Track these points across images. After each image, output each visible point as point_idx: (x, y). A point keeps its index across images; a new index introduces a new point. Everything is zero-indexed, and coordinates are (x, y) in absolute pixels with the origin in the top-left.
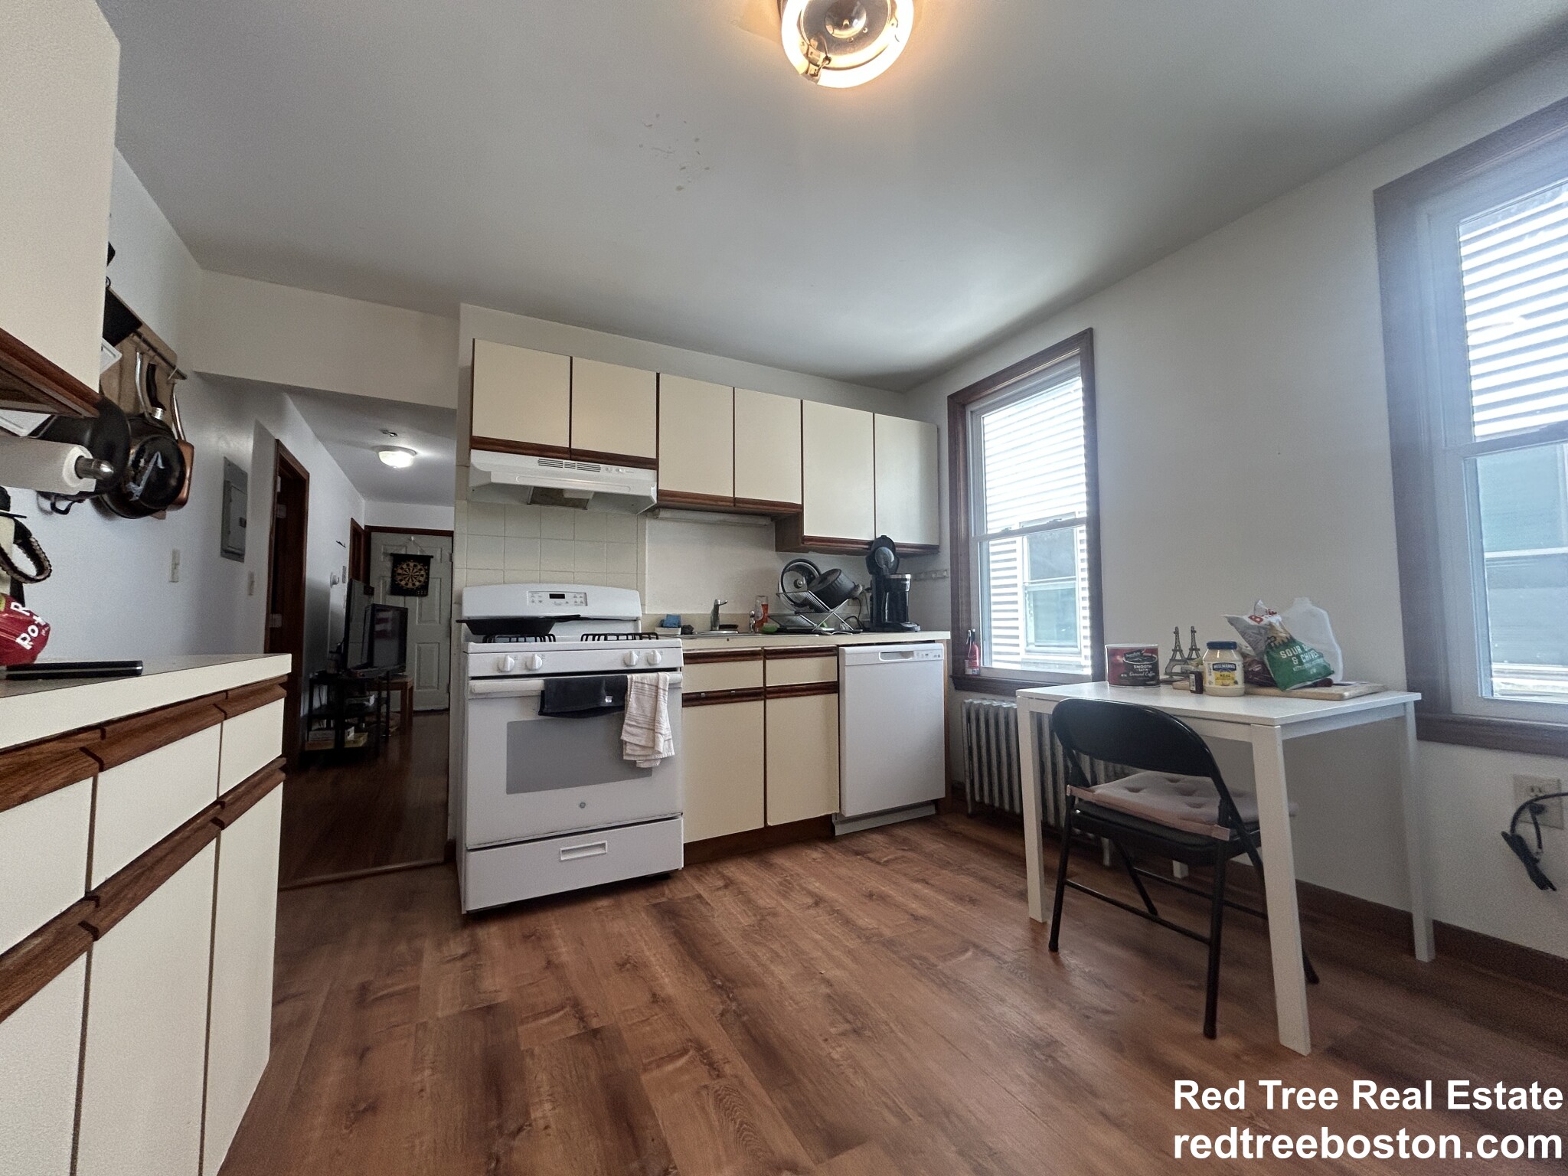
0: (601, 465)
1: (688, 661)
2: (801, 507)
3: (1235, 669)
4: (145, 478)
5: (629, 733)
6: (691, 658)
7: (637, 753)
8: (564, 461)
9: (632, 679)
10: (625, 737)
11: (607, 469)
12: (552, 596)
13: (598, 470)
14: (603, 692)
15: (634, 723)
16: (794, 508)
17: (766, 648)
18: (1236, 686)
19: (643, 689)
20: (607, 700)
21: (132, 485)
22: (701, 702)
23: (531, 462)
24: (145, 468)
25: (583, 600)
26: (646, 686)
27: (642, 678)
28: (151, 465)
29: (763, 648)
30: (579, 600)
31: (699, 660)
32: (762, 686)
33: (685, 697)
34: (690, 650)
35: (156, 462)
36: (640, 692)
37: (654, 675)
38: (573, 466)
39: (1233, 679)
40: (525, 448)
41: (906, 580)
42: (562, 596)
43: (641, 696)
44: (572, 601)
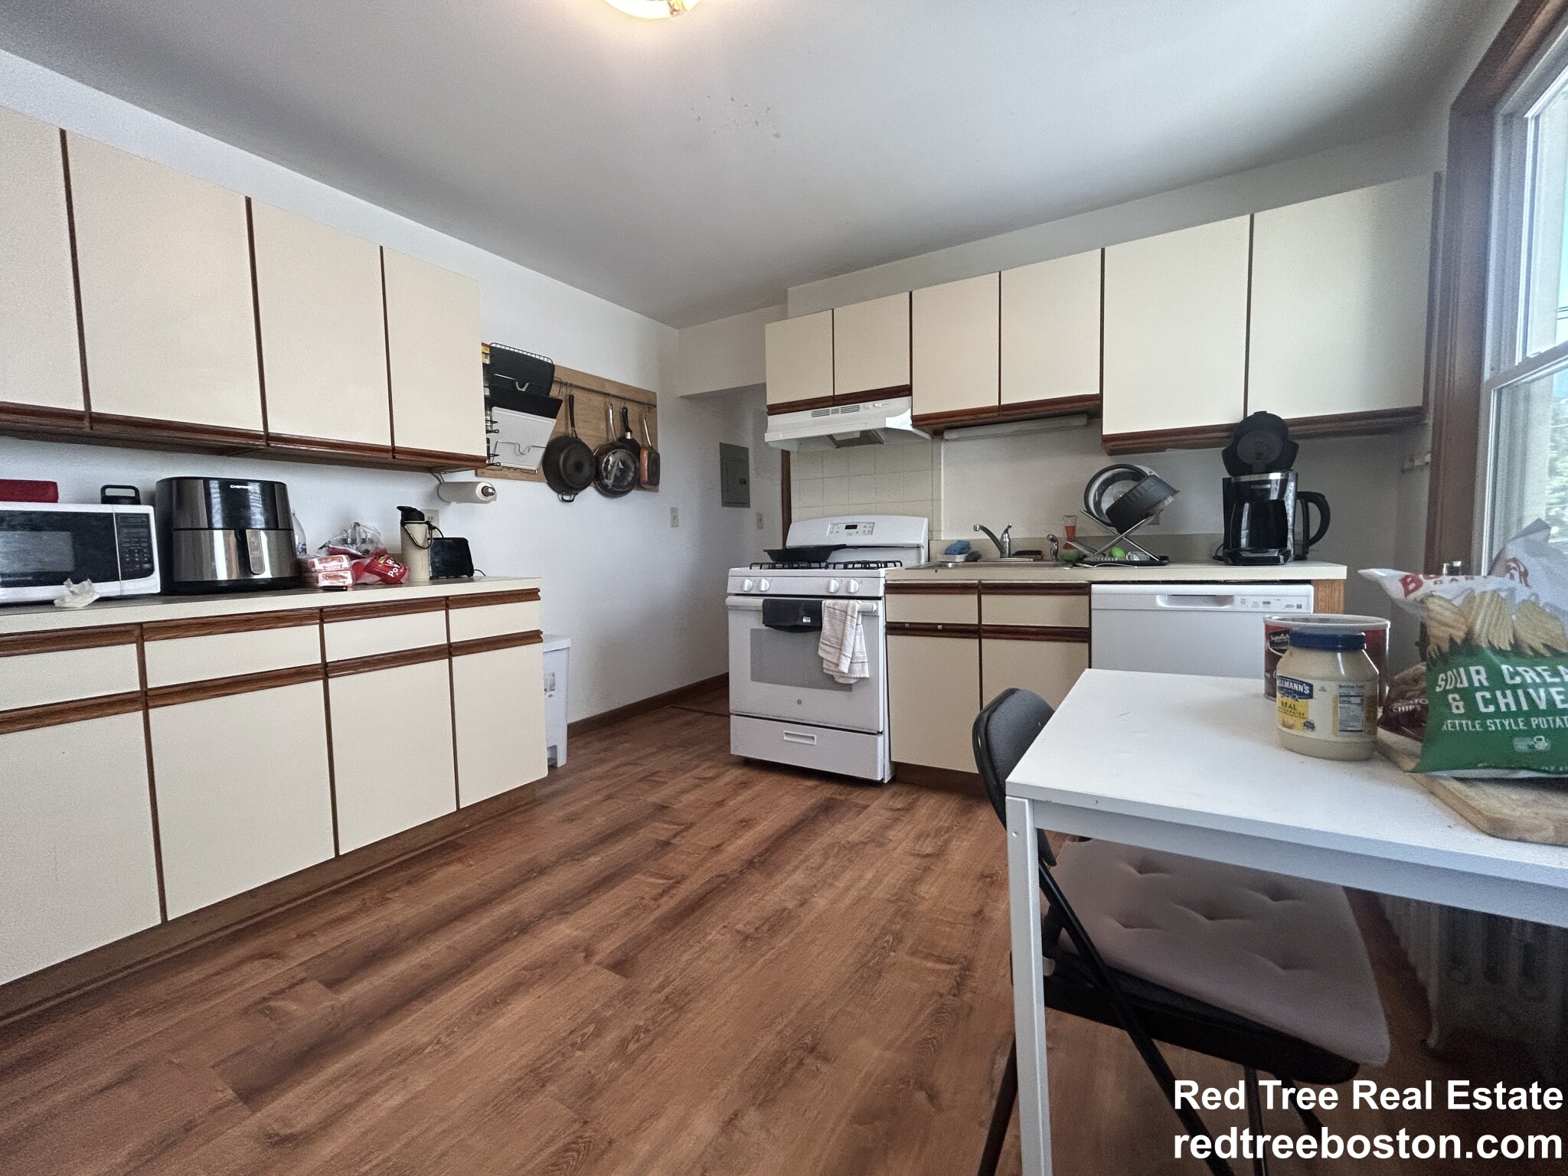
0: (860, 404)
1: (890, 590)
2: (1099, 398)
3: (1310, 696)
4: (613, 475)
5: (823, 650)
6: (892, 588)
7: (832, 669)
8: (830, 408)
9: (825, 604)
10: (821, 654)
11: (864, 407)
12: (848, 527)
13: (858, 409)
14: (802, 612)
15: (827, 642)
16: (1086, 401)
17: (983, 582)
18: (1309, 734)
19: (834, 614)
20: (804, 620)
21: (606, 481)
22: (905, 632)
23: (806, 416)
24: (611, 470)
25: (870, 529)
26: (837, 611)
27: (835, 604)
28: (615, 468)
29: (980, 581)
30: (867, 530)
31: (902, 591)
32: (977, 623)
33: (888, 625)
34: (895, 580)
35: (618, 465)
36: (832, 616)
37: (845, 602)
38: (836, 412)
39: (1302, 715)
40: (799, 406)
41: (1269, 482)
42: (855, 527)
43: (833, 621)
44: (861, 532)
